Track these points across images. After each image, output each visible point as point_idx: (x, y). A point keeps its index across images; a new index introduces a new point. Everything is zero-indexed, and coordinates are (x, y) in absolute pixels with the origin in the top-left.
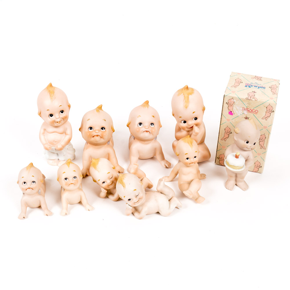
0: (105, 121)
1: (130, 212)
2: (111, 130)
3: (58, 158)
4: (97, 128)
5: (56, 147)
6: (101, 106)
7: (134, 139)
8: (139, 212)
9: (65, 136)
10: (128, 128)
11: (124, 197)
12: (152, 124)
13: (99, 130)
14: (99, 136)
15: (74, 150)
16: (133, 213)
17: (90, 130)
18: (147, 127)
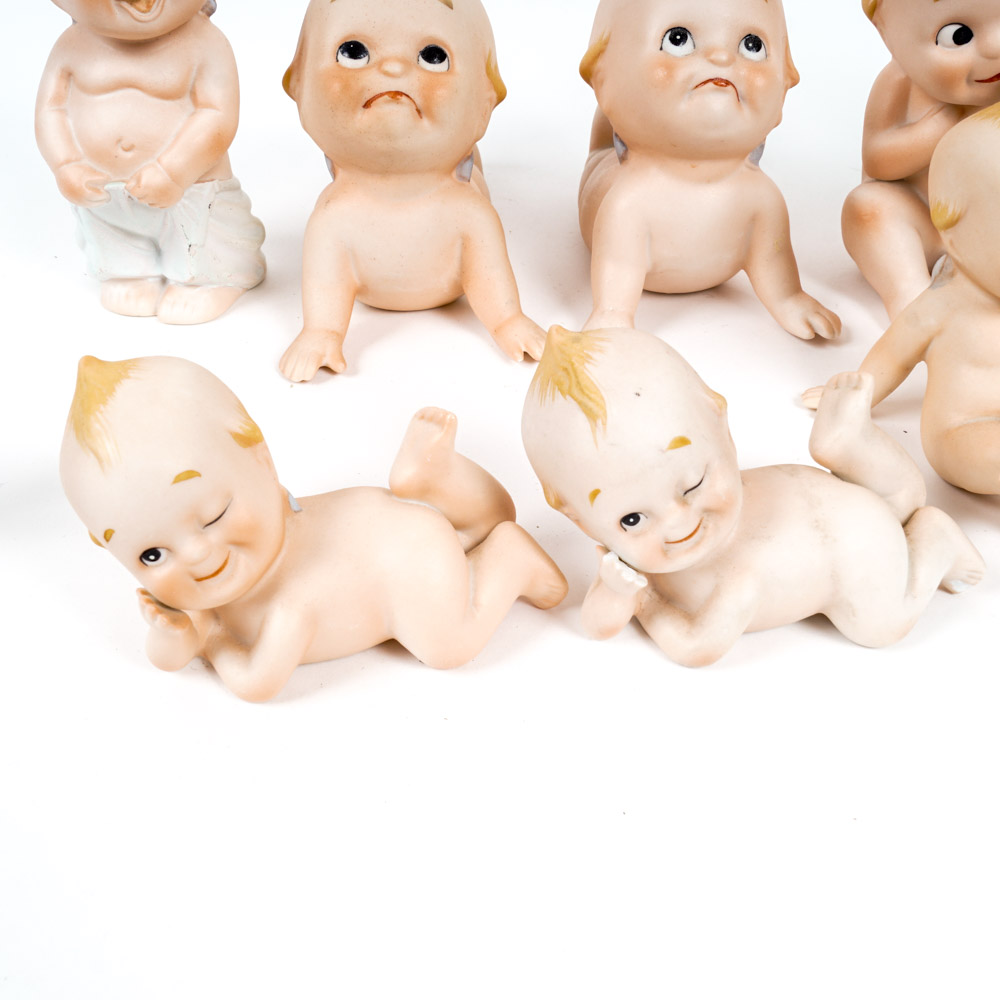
1: (623, 611)
3: (158, 272)
4: (394, 46)
5: (133, 184)
8: (691, 617)
9: (193, 114)
11: (595, 494)
13: (405, 62)
15: (259, 230)
16: (636, 622)
17: (345, 61)
18: (724, 57)
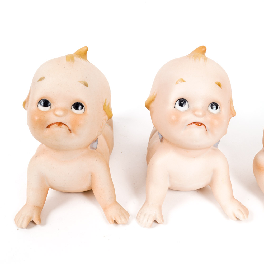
0: (86, 85)
2: (103, 112)
6: (86, 48)
7: (161, 140)
10: (148, 111)
12: (215, 105)
14: (63, 126)
